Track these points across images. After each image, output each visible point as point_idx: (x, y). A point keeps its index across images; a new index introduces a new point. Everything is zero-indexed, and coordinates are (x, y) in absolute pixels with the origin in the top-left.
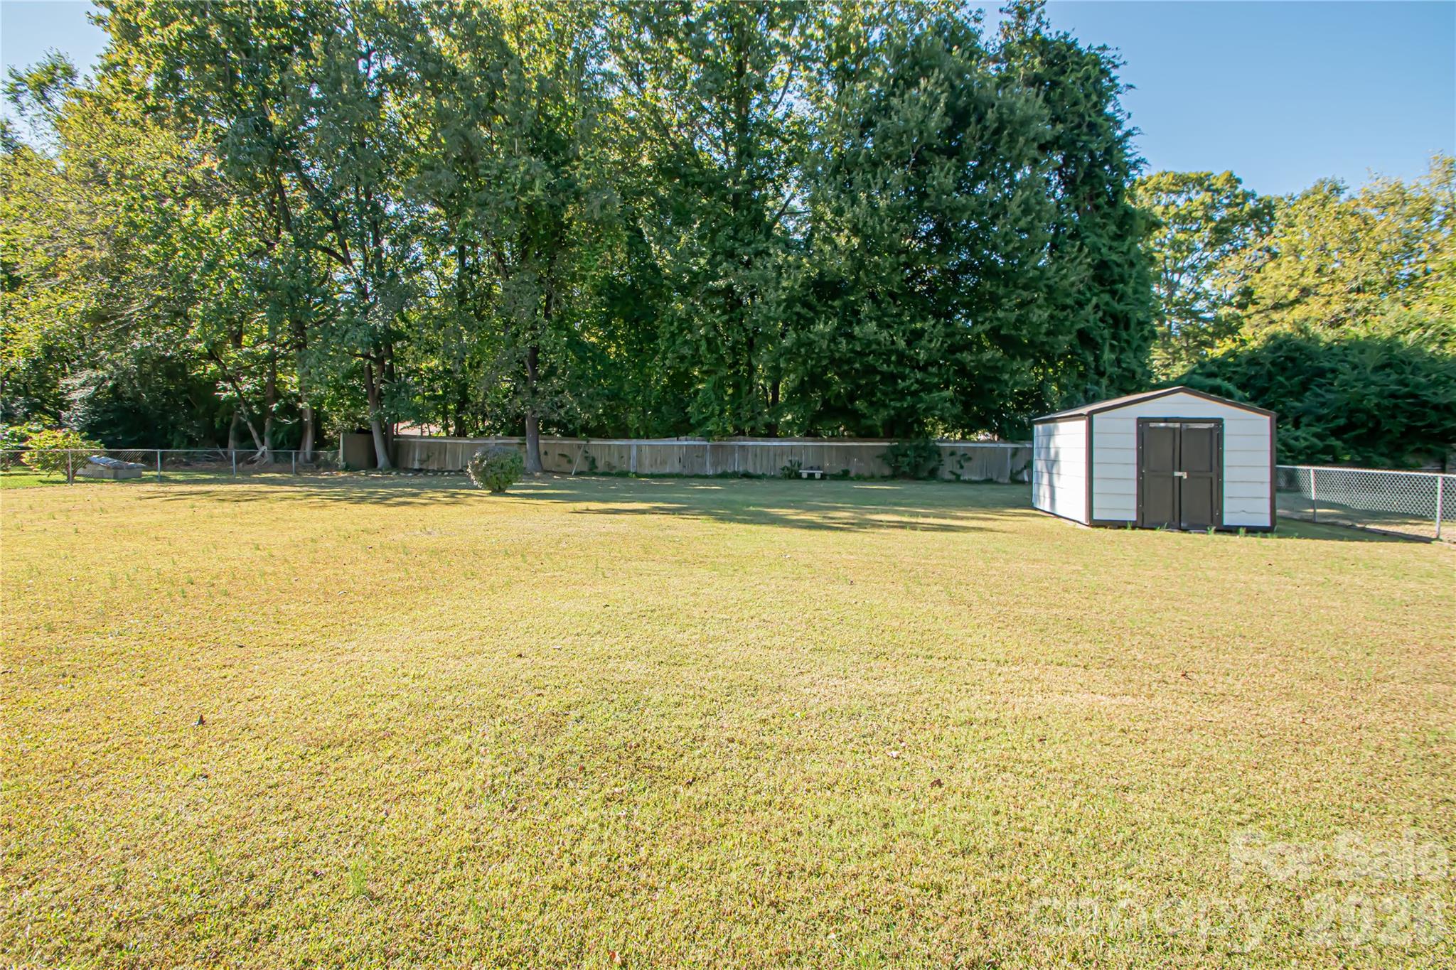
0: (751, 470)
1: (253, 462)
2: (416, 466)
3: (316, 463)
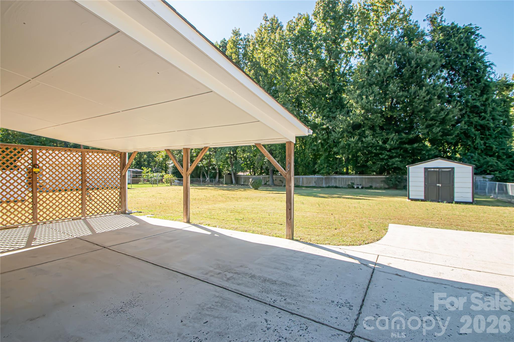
0: (338, 185)
1: (205, 182)
2: (242, 183)
3: (219, 182)
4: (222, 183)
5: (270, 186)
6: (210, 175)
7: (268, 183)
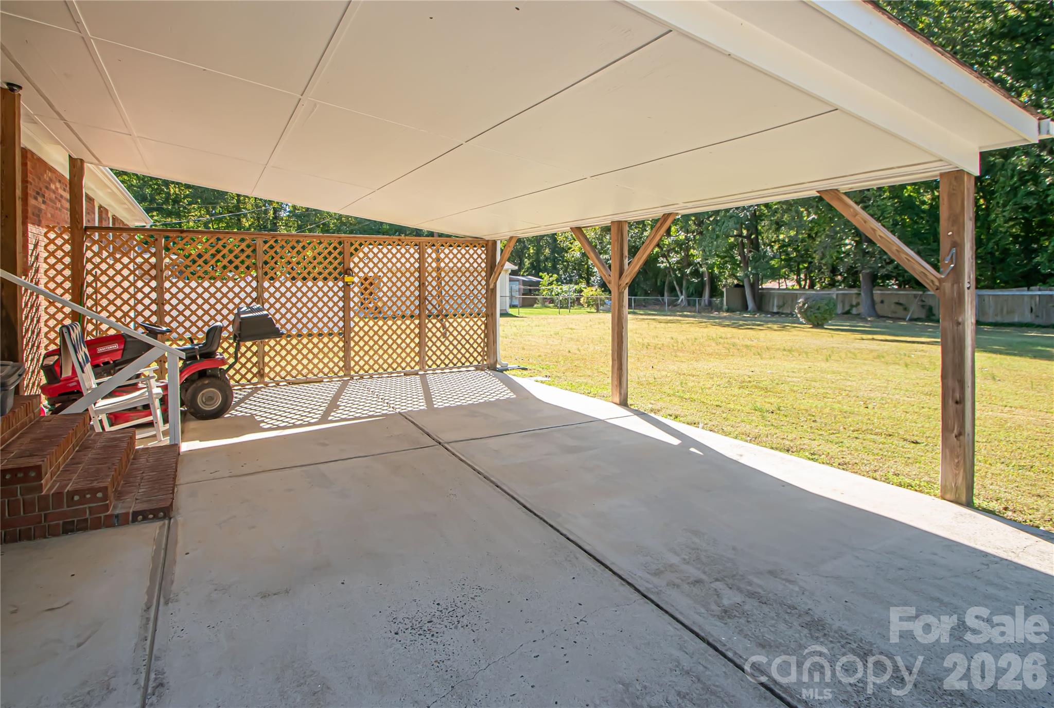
1: (676, 306)
2: (775, 310)
3: (711, 307)
4: (719, 309)
5: (864, 320)
6: (688, 288)
7: (854, 311)
